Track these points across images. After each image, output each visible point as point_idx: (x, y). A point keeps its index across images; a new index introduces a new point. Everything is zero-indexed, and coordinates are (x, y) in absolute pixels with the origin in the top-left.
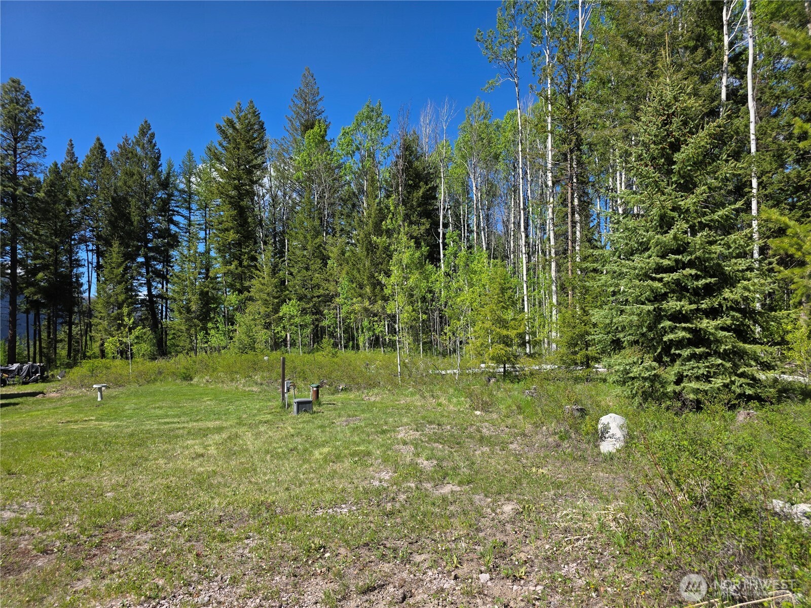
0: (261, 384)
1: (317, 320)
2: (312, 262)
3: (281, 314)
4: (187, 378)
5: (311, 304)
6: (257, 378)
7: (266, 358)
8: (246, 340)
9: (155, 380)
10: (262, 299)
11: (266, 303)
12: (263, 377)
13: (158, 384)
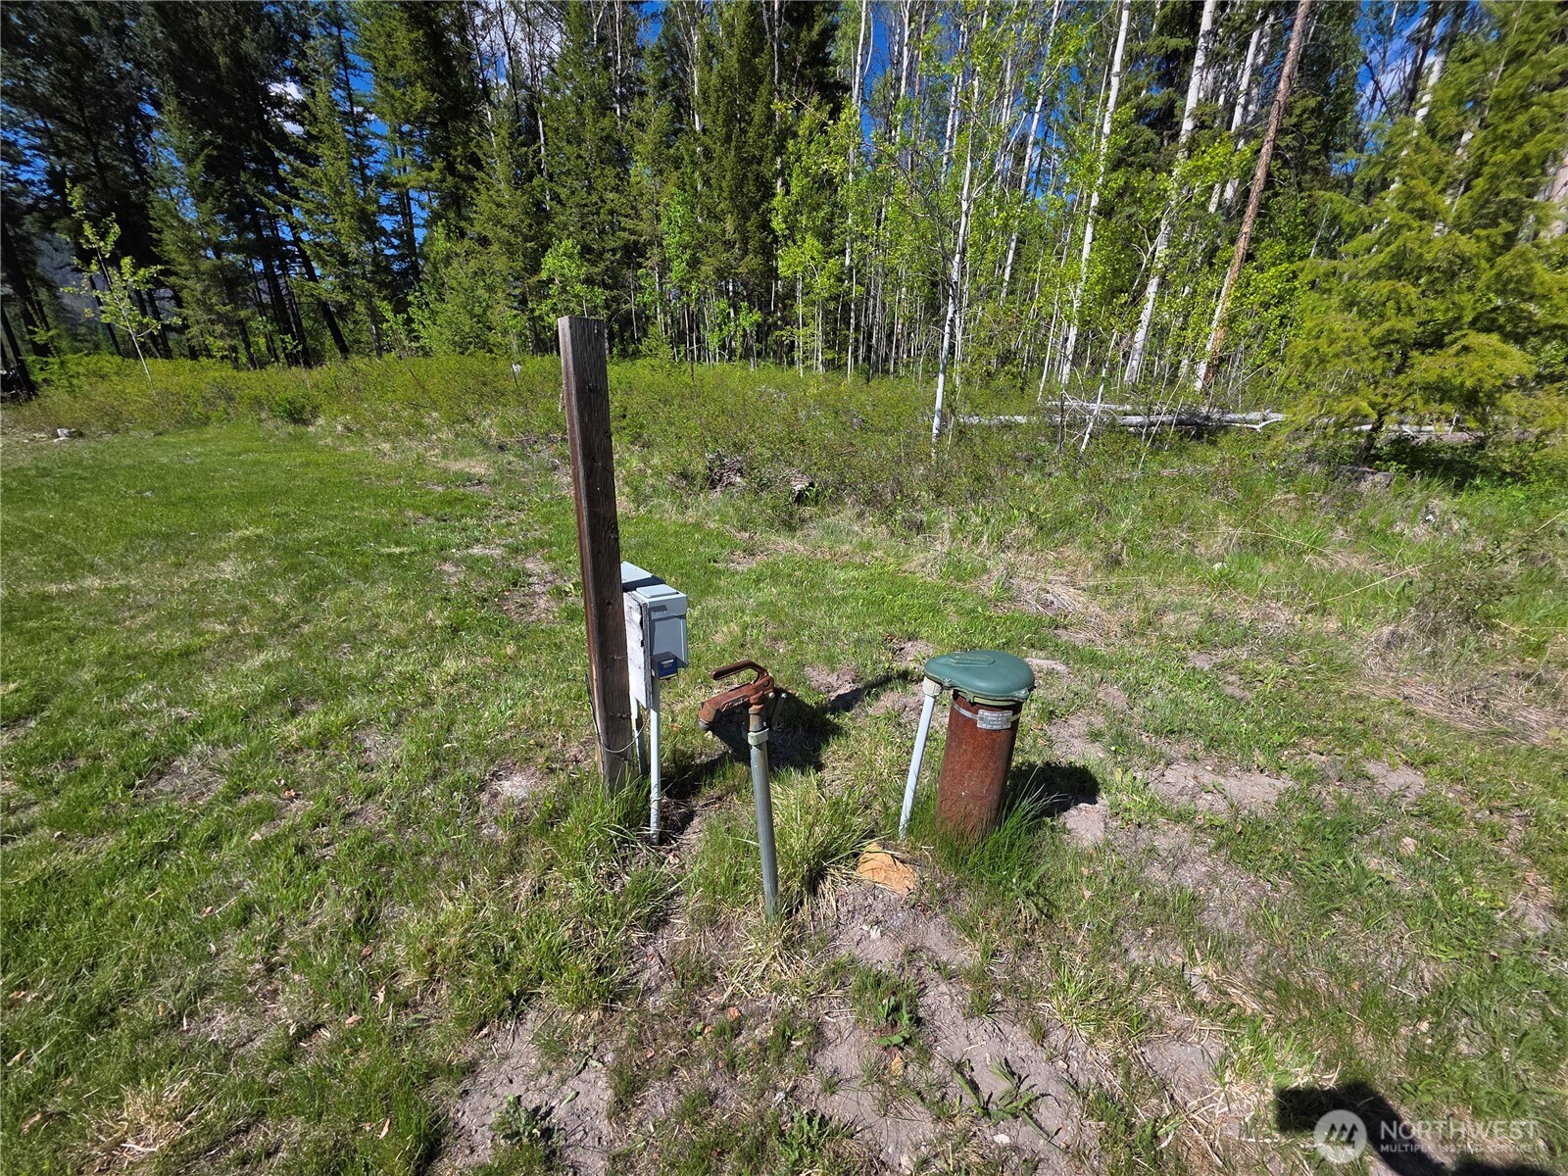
0: (502, 448)
1: (615, 299)
2: (597, 173)
3: (544, 276)
4: (297, 415)
5: (602, 266)
6: (490, 426)
7: (516, 368)
8: (467, 324)
9: (206, 421)
10: (498, 239)
11: (510, 250)
12: (506, 426)
13: (210, 432)
